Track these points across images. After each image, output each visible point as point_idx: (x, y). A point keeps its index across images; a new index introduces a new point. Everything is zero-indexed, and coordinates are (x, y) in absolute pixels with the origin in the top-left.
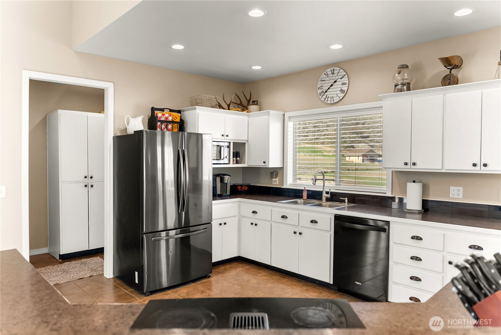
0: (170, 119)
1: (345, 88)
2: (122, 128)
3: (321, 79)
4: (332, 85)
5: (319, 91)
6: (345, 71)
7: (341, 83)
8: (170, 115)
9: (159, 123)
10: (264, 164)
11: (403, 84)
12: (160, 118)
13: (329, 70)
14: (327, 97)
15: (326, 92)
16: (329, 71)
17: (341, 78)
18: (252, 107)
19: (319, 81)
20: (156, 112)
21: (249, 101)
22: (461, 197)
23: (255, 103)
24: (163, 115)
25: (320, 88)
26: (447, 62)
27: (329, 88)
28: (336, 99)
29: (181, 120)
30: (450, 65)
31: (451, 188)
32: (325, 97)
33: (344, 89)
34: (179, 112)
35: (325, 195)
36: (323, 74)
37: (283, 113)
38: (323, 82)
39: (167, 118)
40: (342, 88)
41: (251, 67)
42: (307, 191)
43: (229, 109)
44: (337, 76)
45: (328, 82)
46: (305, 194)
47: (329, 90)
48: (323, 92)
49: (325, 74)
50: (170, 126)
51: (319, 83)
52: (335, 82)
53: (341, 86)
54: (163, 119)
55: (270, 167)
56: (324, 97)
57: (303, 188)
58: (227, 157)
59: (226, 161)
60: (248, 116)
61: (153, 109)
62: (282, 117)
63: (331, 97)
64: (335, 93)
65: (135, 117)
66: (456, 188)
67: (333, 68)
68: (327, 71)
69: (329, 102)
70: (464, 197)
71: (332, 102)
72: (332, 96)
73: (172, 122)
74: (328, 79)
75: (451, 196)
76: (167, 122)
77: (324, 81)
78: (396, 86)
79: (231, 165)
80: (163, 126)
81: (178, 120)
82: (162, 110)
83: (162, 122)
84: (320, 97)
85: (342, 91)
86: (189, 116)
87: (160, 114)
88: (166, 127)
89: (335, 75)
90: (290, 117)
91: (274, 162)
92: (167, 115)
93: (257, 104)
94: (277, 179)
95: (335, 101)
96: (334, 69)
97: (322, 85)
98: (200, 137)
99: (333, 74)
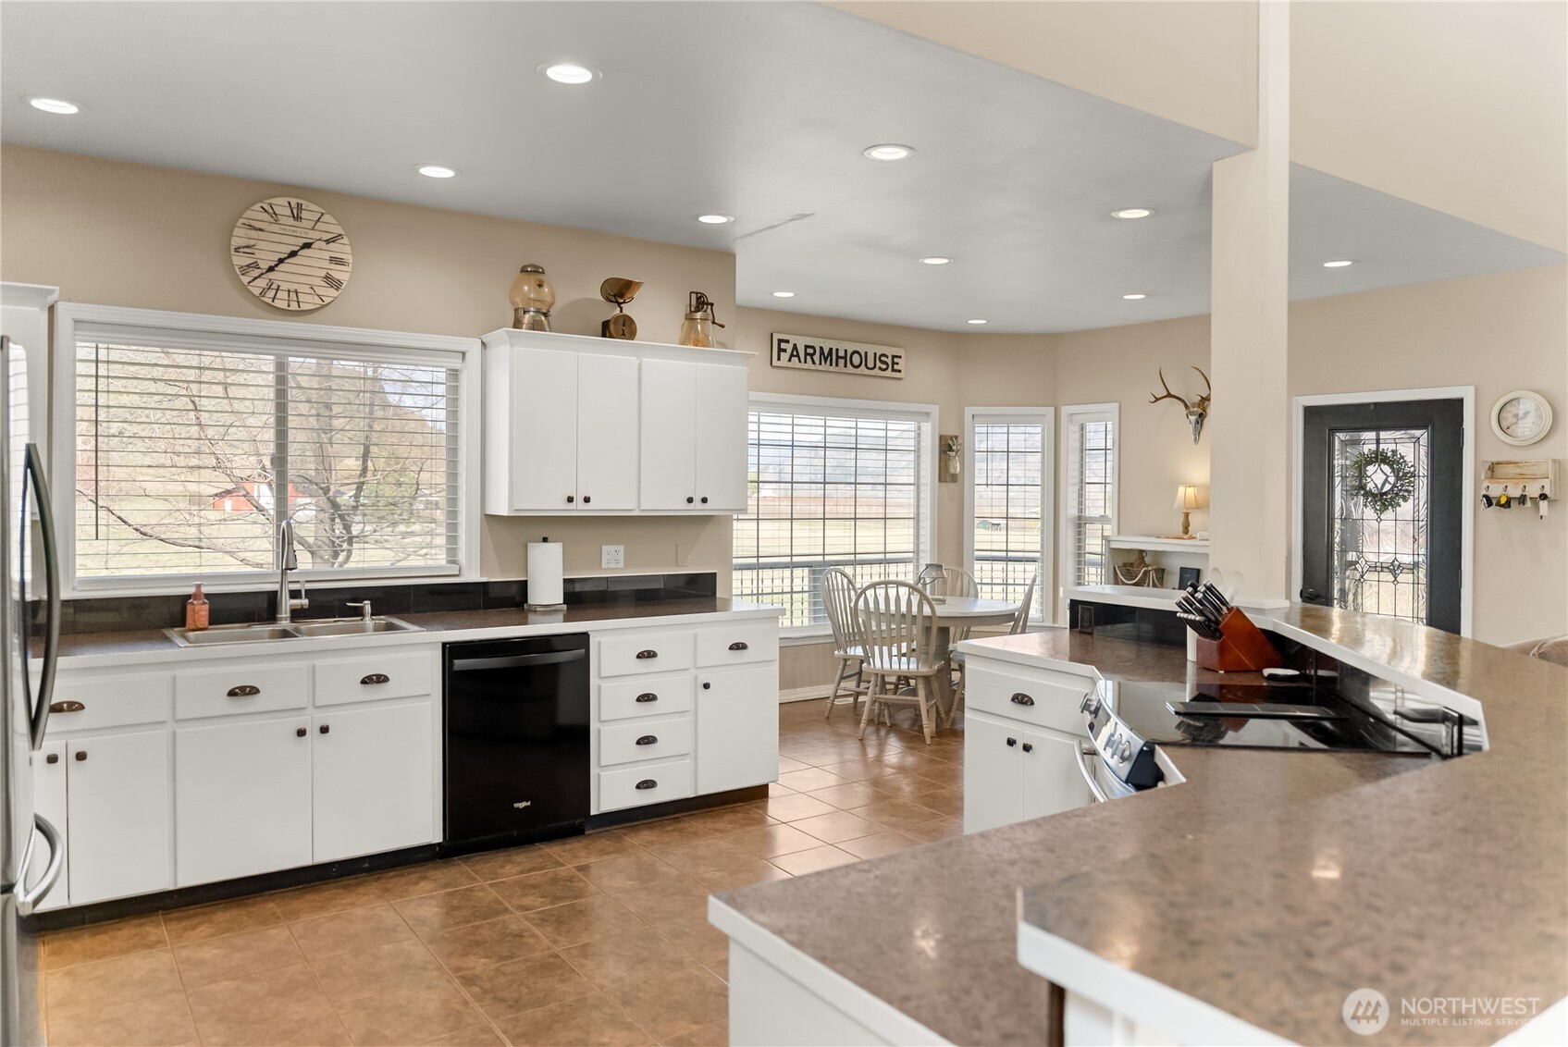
1: (341, 274)
3: (246, 221)
4: (293, 254)
5: (240, 260)
6: (340, 223)
7: (327, 255)
13: (283, 201)
14: (274, 286)
15: (271, 269)
16: (281, 205)
17: (328, 242)
19: (239, 224)
22: (621, 565)
25: (242, 250)
27: (281, 261)
28: (309, 301)
31: (605, 548)
32: (264, 286)
33: (337, 275)
35: (287, 604)
36: (257, 207)
38: (254, 234)
40: (329, 272)
42: (207, 596)
44: (313, 229)
45: (276, 238)
46: (200, 611)
47: (281, 267)
48: (256, 265)
49: (266, 211)
51: (239, 231)
52: (307, 246)
53: (327, 264)
56: (262, 283)
57: (192, 590)
63: (289, 291)
64: (303, 276)
66: (613, 548)
67: (300, 201)
68: (273, 201)
69: (283, 305)
70: (627, 565)
71: (294, 306)
72: (293, 287)
74: (275, 228)
75: (604, 566)
77: (261, 230)
78: (519, 312)
84: (245, 280)
85: (332, 282)
89: (304, 223)
90: (76, 323)
95: (304, 307)
96: (299, 206)
97: (252, 242)
99: (298, 218)
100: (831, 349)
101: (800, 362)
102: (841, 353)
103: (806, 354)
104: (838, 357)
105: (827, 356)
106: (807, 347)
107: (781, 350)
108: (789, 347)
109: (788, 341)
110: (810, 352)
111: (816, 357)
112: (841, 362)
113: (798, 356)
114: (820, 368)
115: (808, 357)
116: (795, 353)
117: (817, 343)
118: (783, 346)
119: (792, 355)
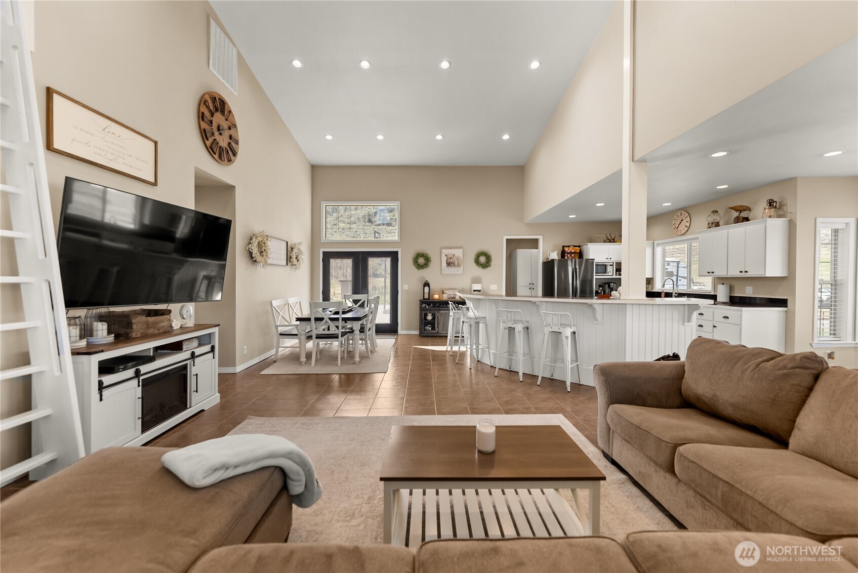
0: (573, 251)
1: (688, 224)
2: (547, 257)
3: (674, 219)
4: (681, 223)
5: (674, 227)
6: (688, 213)
7: (686, 221)
8: (573, 249)
9: (566, 254)
11: (712, 223)
14: (678, 230)
15: (677, 227)
17: (686, 218)
20: (565, 248)
22: (751, 293)
24: (569, 249)
25: (674, 225)
26: (736, 209)
27: (679, 225)
28: (683, 232)
29: (580, 251)
30: (739, 210)
31: (746, 287)
34: (579, 246)
35: (674, 294)
36: (676, 215)
37: (653, 241)
39: (571, 251)
42: (664, 292)
43: (614, 242)
44: (684, 216)
45: (678, 221)
46: (663, 295)
48: (675, 227)
50: (573, 255)
51: (673, 221)
52: (682, 220)
53: (685, 223)
54: (568, 251)
56: (676, 230)
57: (662, 291)
58: (612, 272)
59: (611, 274)
61: (563, 247)
62: (652, 244)
64: (683, 228)
65: (553, 251)
66: (749, 287)
67: (681, 211)
68: (678, 213)
69: (679, 234)
70: (754, 293)
71: (681, 233)
72: (680, 230)
73: (574, 253)
74: (678, 218)
75: (746, 293)
76: (571, 253)
77: (676, 220)
78: (709, 224)
79: (614, 277)
80: (569, 255)
81: (578, 251)
82: (569, 246)
83: (568, 253)
84: (674, 230)
85: (686, 226)
86: (584, 248)
87: (567, 249)
88: (571, 256)
90: (658, 244)
92: (571, 249)
94: (650, 286)
97: (675, 223)
98: (591, 260)
99: (681, 215)
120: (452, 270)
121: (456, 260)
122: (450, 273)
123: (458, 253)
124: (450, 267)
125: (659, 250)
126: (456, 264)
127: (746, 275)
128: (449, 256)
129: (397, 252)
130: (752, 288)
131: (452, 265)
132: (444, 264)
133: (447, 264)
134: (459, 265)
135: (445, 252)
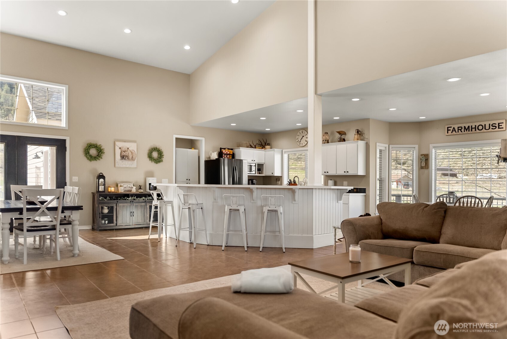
0: (228, 153)
2: (208, 156)
3: (298, 135)
4: (302, 138)
5: (297, 140)
6: (307, 132)
7: (305, 137)
8: (228, 151)
9: (224, 155)
10: (272, 174)
11: (325, 140)
12: (224, 152)
13: (301, 131)
15: (300, 141)
17: (306, 135)
18: (267, 147)
20: (222, 150)
21: (265, 143)
23: (269, 144)
24: (225, 151)
26: (340, 133)
29: (233, 153)
30: (341, 134)
32: (299, 143)
34: (232, 149)
36: (299, 133)
37: (282, 150)
39: (227, 153)
41: (265, 129)
43: (255, 148)
45: (300, 136)
48: (298, 141)
50: (228, 156)
51: (297, 137)
52: (303, 137)
53: (306, 139)
54: (225, 153)
55: (275, 175)
58: (255, 171)
59: (254, 172)
60: (265, 151)
61: (221, 149)
62: (281, 151)
65: (213, 152)
69: (301, 146)
72: (302, 143)
73: (229, 154)
74: (300, 135)
76: (227, 154)
78: (323, 141)
79: (257, 175)
80: (225, 156)
81: (232, 153)
82: (225, 149)
83: (225, 154)
85: (306, 141)
86: (236, 151)
87: (224, 151)
88: (227, 156)
89: (303, 133)
90: (285, 152)
91: (277, 173)
92: (227, 151)
93: (269, 145)
94: (279, 182)
95: (303, 145)
96: (303, 131)
98: (242, 161)
99: (302, 133)
100: (469, 126)
101: (456, 132)
102: (474, 127)
103: (458, 130)
104: (472, 128)
105: (467, 129)
106: (458, 127)
107: (448, 130)
108: (452, 129)
109: (451, 127)
110: (460, 129)
111: (463, 130)
112: (474, 130)
113: (455, 131)
114: (464, 133)
115: (459, 131)
116: (454, 130)
117: (463, 126)
118: (449, 129)
119: (453, 131)
120: (126, 163)
121: (130, 153)
122: (124, 166)
123: (132, 147)
124: (124, 160)
125: (286, 156)
126: (130, 157)
127: (348, 174)
128: (123, 149)
129: (65, 140)
130: (347, 182)
131: (126, 158)
132: (118, 157)
133: (121, 157)
134: (133, 159)
135: (119, 144)
